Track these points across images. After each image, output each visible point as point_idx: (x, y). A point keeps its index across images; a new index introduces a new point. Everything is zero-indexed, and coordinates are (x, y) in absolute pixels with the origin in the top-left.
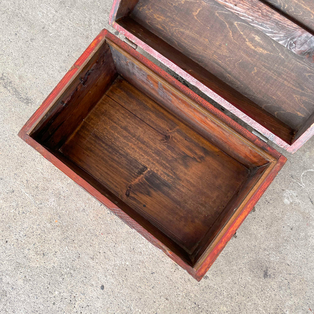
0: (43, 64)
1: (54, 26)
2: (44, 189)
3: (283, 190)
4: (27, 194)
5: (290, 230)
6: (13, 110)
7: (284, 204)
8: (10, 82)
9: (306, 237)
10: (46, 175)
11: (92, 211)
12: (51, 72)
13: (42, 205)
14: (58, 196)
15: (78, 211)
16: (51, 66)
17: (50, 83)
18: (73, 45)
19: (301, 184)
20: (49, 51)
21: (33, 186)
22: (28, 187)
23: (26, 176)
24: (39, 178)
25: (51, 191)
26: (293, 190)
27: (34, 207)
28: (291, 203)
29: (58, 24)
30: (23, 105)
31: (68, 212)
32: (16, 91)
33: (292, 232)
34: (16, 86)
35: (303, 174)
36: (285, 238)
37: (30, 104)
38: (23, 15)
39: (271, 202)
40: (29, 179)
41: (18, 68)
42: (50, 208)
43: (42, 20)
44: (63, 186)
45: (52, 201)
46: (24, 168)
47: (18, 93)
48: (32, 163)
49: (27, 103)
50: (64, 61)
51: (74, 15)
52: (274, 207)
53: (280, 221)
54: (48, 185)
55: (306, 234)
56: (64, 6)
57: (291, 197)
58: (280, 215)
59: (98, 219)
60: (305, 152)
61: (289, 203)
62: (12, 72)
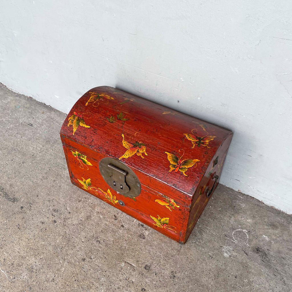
0: (30, 176)
1: (40, 154)
2: (19, 265)
3: (221, 247)
4: (2, 271)
5: (235, 278)
6: (1, 207)
7: (224, 258)
8: (3, 189)
9: (250, 283)
10: (22, 253)
11: (61, 280)
12: (35, 181)
13: (15, 279)
14: (31, 270)
15: (47, 281)
16: (36, 177)
17: (34, 187)
18: (54, 163)
19: (234, 240)
20: (36, 168)
21: (10, 263)
22: (4, 265)
23: (4, 255)
24: (16, 256)
25: (24, 267)
26: (229, 246)
27: (7, 282)
28: (230, 256)
29: (43, 153)
30: (10, 203)
31: (38, 283)
32: (6, 194)
33: (237, 279)
34: (6, 191)
35: (233, 233)
36: (232, 286)
37: (16, 202)
38: (19, 149)
39: (214, 257)
40: (6, 258)
41: (11, 179)
42: (23, 281)
43: (33, 151)
44: (36, 261)
45: (25, 276)
46: (3, 249)
47: (8, 195)
48: (11, 244)
49: (14, 202)
50: (46, 173)
51: (56, 147)
52: (217, 261)
53: (224, 272)
54: (23, 261)
55: (249, 280)
56: (49, 143)
57: (229, 251)
58: (224, 267)
59: (66, 286)
60: (231, 217)
61: (228, 256)
62: (5, 182)
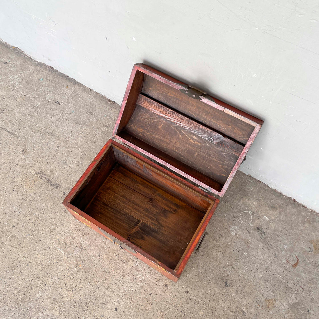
0: (66, 161)
1: (72, 137)
2: (71, 244)
3: (230, 226)
4: (59, 249)
5: (238, 252)
6: (47, 192)
7: (232, 236)
8: (45, 175)
9: (249, 256)
10: (72, 234)
11: (105, 255)
12: (72, 166)
13: (70, 255)
14: (81, 247)
15: (95, 256)
16: (72, 162)
17: (72, 172)
18: (86, 148)
19: (240, 221)
20: (70, 153)
21: (63, 242)
22: (59, 244)
23: (58, 236)
24: (67, 237)
25: (75, 245)
26: (236, 226)
27: (64, 258)
28: (236, 234)
29: (75, 136)
30: (54, 189)
31: (88, 258)
32: (49, 180)
33: (239, 253)
34: (48, 177)
35: (240, 214)
36: (235, 258)
37: (58, 187)
38: (51, 132)
39: (223, 235)
40: (59, 238)
41: (50, 165)
42: (75, 257)
43: (64, 134)
44: (84, 240)
45: (77, 252)
46: (56, 231)
47: (50, 181)
48: (62, 226)
49: (57, 187)
50: (80, 158)
51: (85, 129)
52: (226, 238)
53: (230, 247)
54: (73, 241)
55: (248, 254)
56: (78, 124)
57: (235, 230)
58: (230, 243)
59: (109, 260)
60: (240, 200)
61: (234, 234)
62: (45, 168)
